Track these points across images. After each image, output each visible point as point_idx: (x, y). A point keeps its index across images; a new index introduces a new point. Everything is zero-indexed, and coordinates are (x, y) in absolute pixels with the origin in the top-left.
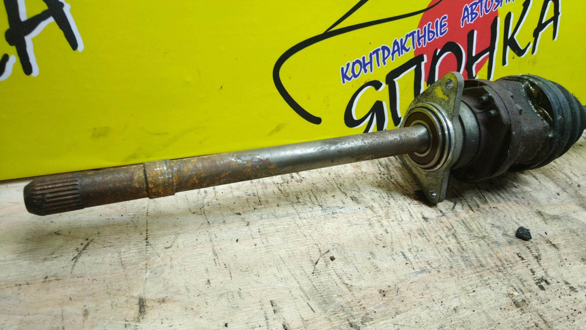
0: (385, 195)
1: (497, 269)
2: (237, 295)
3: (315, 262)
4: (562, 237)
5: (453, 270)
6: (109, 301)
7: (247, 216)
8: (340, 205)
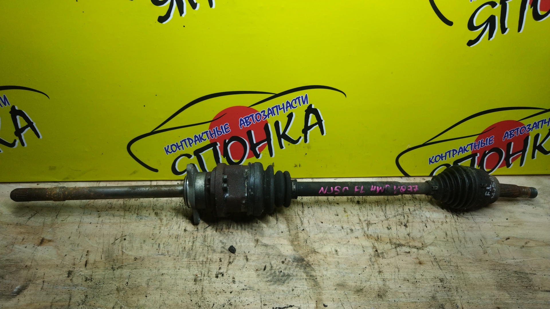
0: (174, 214)
1: (201, 263)
2: (77, 245)
3: (116, 239)
4: (257, 256)
5: (177, 257)
6: (33, 237)
7: (102, 213)
8: (147, 215)
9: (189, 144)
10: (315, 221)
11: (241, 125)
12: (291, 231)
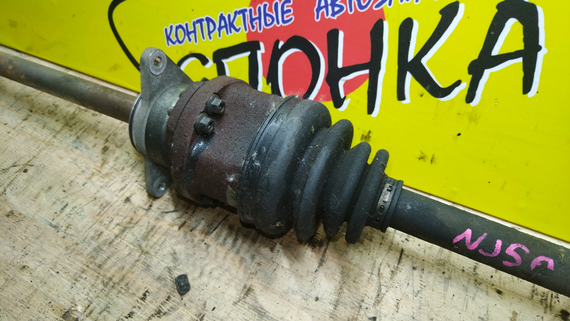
1: (106, 281)
5: (74, 246)
7: (33, 115)
8: (90, 146)
9: (207, 32)
10: (415, 311)
11: (318, 11)
12: (340, 307)
